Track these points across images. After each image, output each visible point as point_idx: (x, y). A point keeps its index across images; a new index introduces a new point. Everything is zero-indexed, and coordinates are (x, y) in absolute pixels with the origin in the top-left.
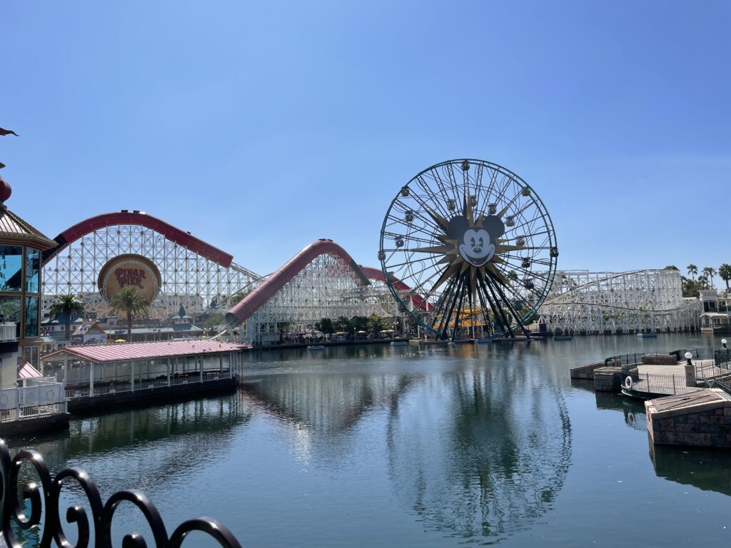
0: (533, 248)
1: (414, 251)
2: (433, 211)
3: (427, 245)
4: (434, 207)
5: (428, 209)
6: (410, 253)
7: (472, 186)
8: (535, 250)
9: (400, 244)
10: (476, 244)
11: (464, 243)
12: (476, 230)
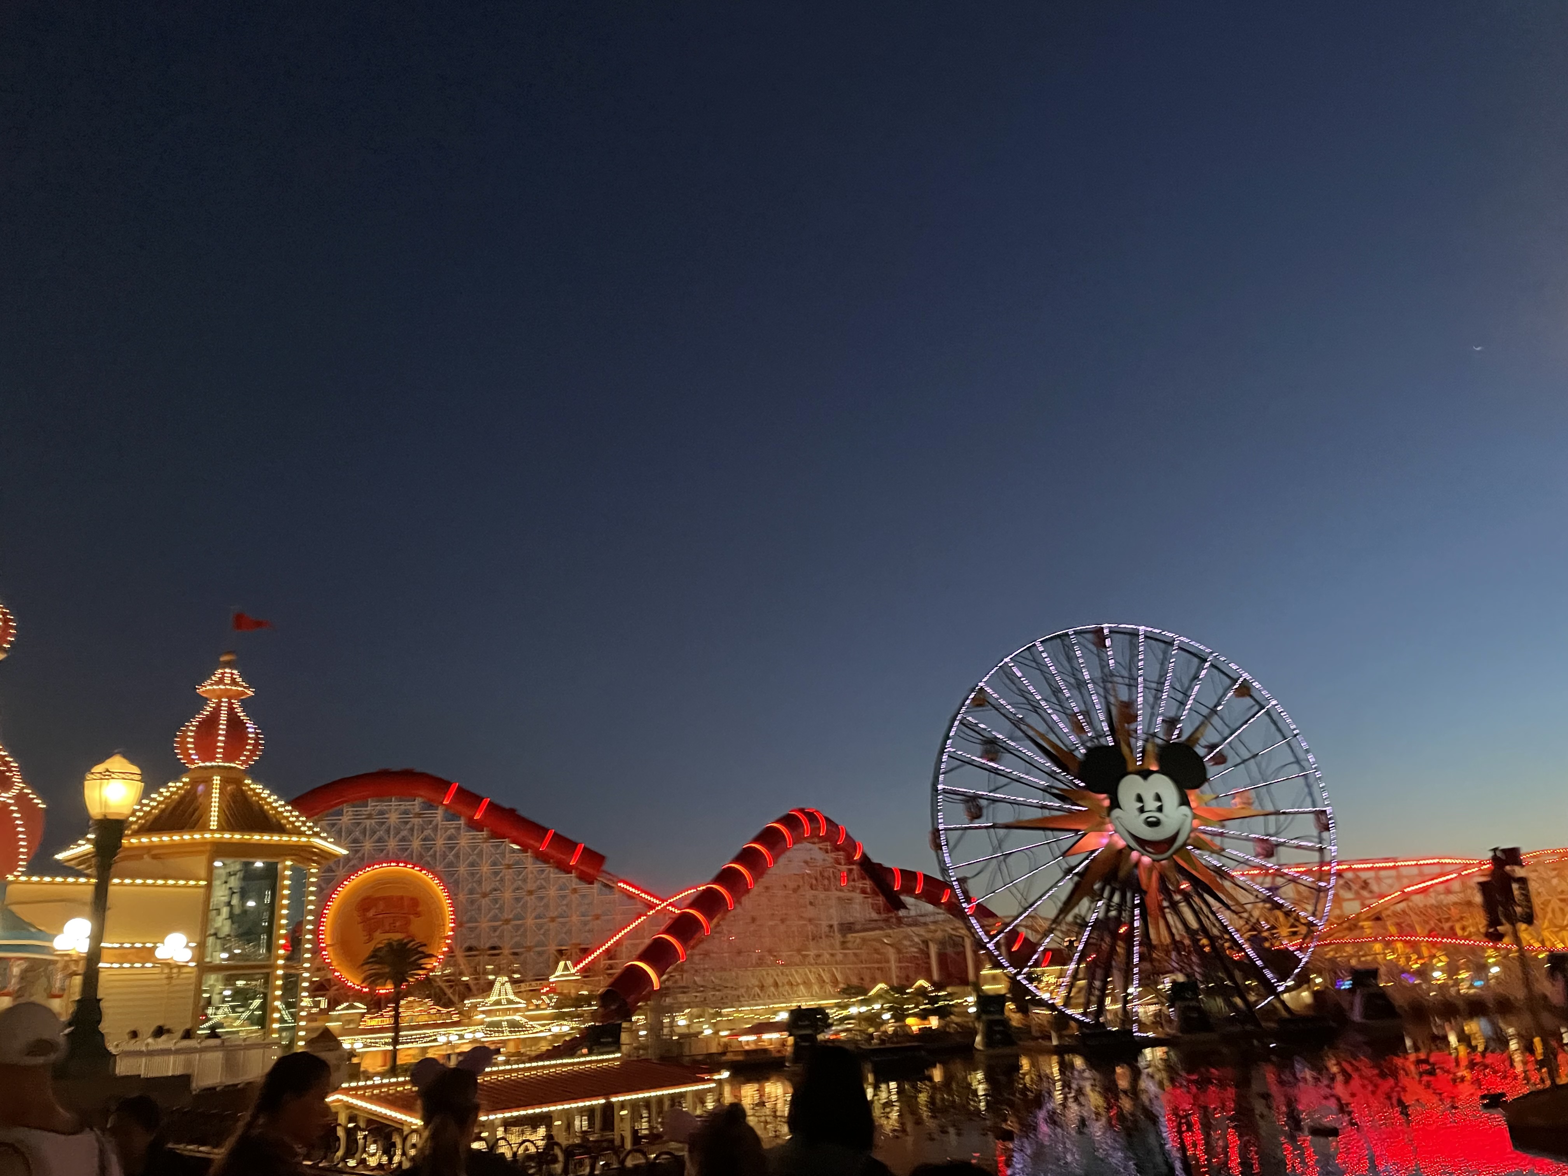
0: (1277, 813)
1: (1008, 827)
2: (1043, 736)
3: (1038, 814)
4: (1042, 728)
5: (1031, 733)
6: (1002, 832)
7: (1120, 680)
8: (1282, 817)
9: (976, 813)
10: (1146, 809)
11: (1120, 808)
12: (1145, 774)
